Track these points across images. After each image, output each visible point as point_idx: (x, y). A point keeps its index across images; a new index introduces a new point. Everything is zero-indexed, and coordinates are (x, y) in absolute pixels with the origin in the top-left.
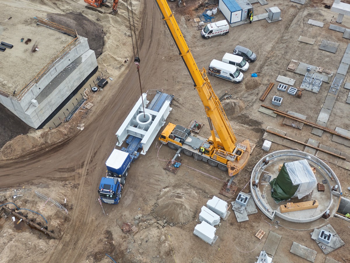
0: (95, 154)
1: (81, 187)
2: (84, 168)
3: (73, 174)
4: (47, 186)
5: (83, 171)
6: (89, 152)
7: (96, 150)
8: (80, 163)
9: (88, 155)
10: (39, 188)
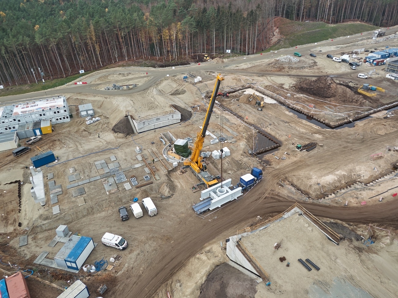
0: (256, 200)
1: (270, 189)
2: (265, 196)
3: (272, 196)
4: (288, 196)
5: (266, 195)
6: (259, 202)
7: (255, 202)
8: (266, 200)
9: (261, 201)
10: (293, 197)
